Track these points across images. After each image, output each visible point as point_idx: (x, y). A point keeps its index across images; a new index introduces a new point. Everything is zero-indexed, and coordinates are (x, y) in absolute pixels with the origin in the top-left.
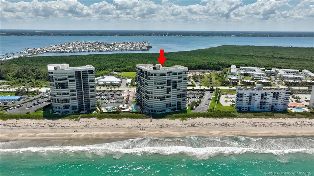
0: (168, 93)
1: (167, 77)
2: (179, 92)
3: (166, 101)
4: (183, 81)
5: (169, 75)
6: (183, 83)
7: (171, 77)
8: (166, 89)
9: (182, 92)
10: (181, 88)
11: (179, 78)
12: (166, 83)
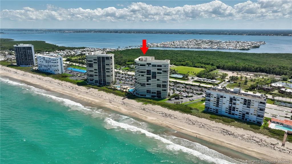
0: (148, 81)
1: (147, 68)
2: (158, 82)
3: (146, 87)
4: (162, 73)
5: (149, 66)
6: (163, 75)
7: (150, 68)
8: (146, 77)
9: (162, 83)
10: (161, 79)
11: (158, 70)
12: (146, 72)
